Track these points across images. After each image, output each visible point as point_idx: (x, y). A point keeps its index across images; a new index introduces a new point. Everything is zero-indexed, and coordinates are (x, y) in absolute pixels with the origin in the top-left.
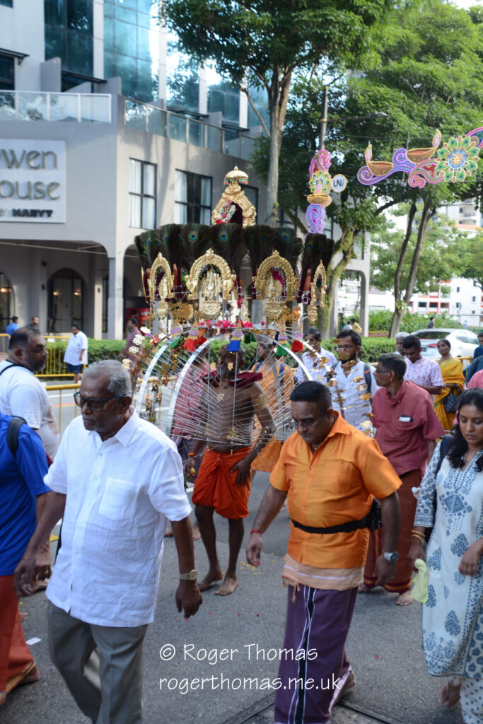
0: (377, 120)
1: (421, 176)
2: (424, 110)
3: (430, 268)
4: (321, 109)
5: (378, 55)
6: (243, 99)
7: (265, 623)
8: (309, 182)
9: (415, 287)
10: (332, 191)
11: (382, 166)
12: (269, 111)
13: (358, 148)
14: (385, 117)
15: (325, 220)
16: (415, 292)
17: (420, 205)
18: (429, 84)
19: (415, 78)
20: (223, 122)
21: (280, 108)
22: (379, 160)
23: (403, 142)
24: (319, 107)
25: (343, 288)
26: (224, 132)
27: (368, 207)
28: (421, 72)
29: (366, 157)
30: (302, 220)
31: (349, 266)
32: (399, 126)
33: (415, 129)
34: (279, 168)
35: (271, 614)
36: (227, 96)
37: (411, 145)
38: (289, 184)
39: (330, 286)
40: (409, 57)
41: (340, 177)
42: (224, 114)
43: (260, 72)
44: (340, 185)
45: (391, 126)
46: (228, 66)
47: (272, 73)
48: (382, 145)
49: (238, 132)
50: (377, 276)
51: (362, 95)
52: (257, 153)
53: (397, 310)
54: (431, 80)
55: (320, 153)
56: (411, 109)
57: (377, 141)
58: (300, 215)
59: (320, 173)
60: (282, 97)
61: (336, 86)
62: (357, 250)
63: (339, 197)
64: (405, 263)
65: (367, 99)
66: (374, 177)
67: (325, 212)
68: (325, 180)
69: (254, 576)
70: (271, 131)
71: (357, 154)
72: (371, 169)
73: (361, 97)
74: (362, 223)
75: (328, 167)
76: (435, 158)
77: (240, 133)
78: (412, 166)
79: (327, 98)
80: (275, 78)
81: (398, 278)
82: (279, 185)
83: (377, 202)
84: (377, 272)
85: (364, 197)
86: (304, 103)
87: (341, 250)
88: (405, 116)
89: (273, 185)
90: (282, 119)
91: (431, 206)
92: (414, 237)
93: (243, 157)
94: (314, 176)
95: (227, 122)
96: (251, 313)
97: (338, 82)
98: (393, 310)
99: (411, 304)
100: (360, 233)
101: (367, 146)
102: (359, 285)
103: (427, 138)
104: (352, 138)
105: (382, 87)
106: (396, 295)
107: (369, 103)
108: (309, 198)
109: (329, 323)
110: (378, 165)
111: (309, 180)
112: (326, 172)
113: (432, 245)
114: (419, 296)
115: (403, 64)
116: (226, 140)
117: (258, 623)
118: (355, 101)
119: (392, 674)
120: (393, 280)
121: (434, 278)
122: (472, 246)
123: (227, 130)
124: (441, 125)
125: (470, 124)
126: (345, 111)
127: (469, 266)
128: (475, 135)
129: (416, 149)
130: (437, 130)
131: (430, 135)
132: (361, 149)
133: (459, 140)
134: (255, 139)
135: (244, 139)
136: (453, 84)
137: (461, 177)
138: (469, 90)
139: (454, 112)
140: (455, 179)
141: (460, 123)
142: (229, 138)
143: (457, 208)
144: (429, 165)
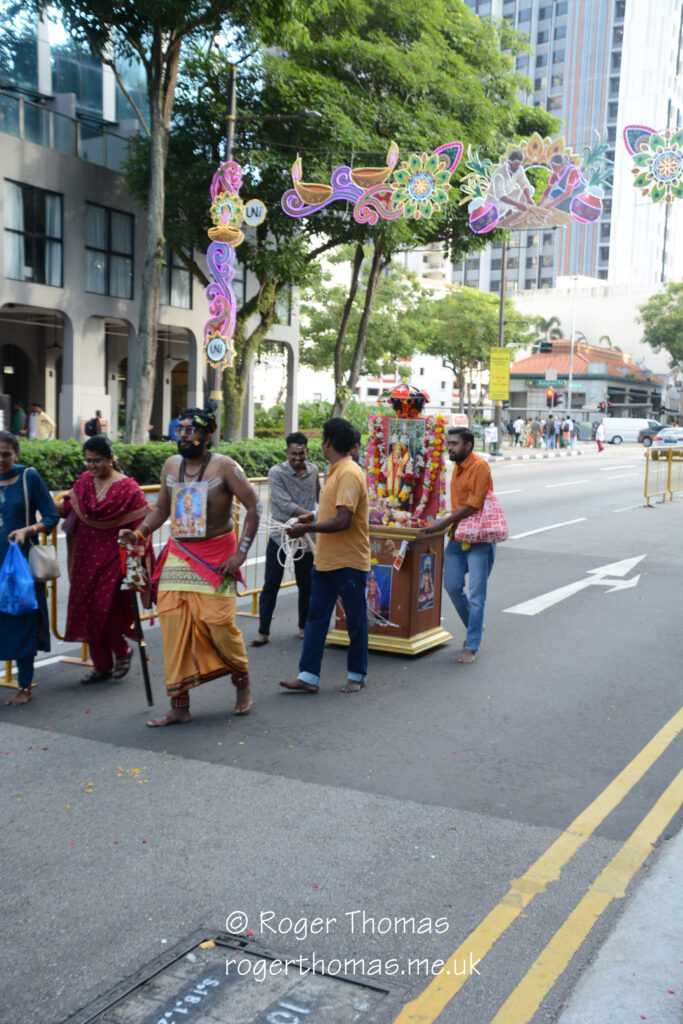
0: (308, 122)
1: (373, 208)
2: (373, 111)
3: (383, 340)
4: (226, 100)
5: (306, 28)
6: (108, 76)
7: (156, 852)
8: (212, 208)
9: (363, 367)
10: (244, 223)
11: (318, 191)
12: (147, 98)
13: (281, 161)
14: (320, 118)
15: (235, 267)
16: (363, 374)
17: (369, 249)
18: (381, 73)
19: (362, 64)
20: (77, 109)
21: (165, 95)
22: (312, 181)
23: (345, 157)
24: (223, 96)
25: (262, 365)
26: (79, 124)
27: (297, 249)
28: (369, 55)
29: (293, 176)
30: (200, 264)
31: (269, 335)
32: (338, 133)
33: (363, 139)
34: (165, 185)
35: (164, 838)
36: (82, 68)
37: (356, 163)
38: (181, 210)
39: (243, 362)
40: (352, 32)
41: (256, 203)
42: (78, 98)
43: (133, 36)
44: (256, 216)
45: (328, 132)
46: (83, 22)
47: (151, 39)
48: (315, 160)
49: (101, 127)
50: (309, 350)
51: (286, 83)
52: (130, 160)
53: (338, 400)
54: (384, 68)
55: (227, 167)
56: (355, 108)
58: (198, 258)
59: (227, 196)
60: (168, 77)
61: (246, 67)
62: (281, 311)
63: (254, 233)
64: (348, 332)
65: (294, 90)
66: (306, 205)
67: (234, 254)
68: (234, 207)
69: (138, 785)
70: (152, 129)
71: (281, 171)
72: (302, 193)
73: (284, 86)
74: (288, 272)
75: (238, 188)
76: (391, 182)
77: (105, 129)
78: (359, 192)
79: (235, 83)
80: (156, 47)
81: (340, 353)
82: (166, 211)
83: (309, 241)
84: (310, 344)
85: (290, 234)
86: (200, 89)
87: (258, 311)
88: (348, 119)
89: (157, 210)
90: (169, 111)
91: (384, 250)
92: (361, 295)
93: (110, 166)
94: (218, 200)
95: (83, 110)
96: (125, 401)
97: (249, 61)
98: (332, 401)
99: (357, 391)
100: (286, 287)
101: (295, 159)
102: (286, 363)
103: (378, 152)
104: (271, 147)
105: (314, 73)
106: (337, 378)
107: (296, 96)
108: (211, 232)
109: (242, 416)
110: (311, 189)
111: (210, 206)
112: (236, 195)
113: (385, 307)
114: (369, 380)
115: (343, 40)
116: (83, 138)
117: (145, 852)
118: (275, 91)
119: (336, 909)
120: (332, 355)
121: (389, 354)
122: (441, 311)
123: (84, 122)
124: (397, 135)
125: (438, 137)
126: (261, 105)
127: (435, 339)
128: (445, 152)
129: (364, 168)
130: (393, 142)
131: (383, 149)
132: (286, 163)
133: (424, 158)
134: (127, 139)
135: (110, 138)
136: (414, 76)
137: (427, 211)
138: (434, 86)
139: (415, 117)
140: (418, 214)
141: (423, 134)
142: (88, 134)
143: (420, 256)
144: (382, 193)
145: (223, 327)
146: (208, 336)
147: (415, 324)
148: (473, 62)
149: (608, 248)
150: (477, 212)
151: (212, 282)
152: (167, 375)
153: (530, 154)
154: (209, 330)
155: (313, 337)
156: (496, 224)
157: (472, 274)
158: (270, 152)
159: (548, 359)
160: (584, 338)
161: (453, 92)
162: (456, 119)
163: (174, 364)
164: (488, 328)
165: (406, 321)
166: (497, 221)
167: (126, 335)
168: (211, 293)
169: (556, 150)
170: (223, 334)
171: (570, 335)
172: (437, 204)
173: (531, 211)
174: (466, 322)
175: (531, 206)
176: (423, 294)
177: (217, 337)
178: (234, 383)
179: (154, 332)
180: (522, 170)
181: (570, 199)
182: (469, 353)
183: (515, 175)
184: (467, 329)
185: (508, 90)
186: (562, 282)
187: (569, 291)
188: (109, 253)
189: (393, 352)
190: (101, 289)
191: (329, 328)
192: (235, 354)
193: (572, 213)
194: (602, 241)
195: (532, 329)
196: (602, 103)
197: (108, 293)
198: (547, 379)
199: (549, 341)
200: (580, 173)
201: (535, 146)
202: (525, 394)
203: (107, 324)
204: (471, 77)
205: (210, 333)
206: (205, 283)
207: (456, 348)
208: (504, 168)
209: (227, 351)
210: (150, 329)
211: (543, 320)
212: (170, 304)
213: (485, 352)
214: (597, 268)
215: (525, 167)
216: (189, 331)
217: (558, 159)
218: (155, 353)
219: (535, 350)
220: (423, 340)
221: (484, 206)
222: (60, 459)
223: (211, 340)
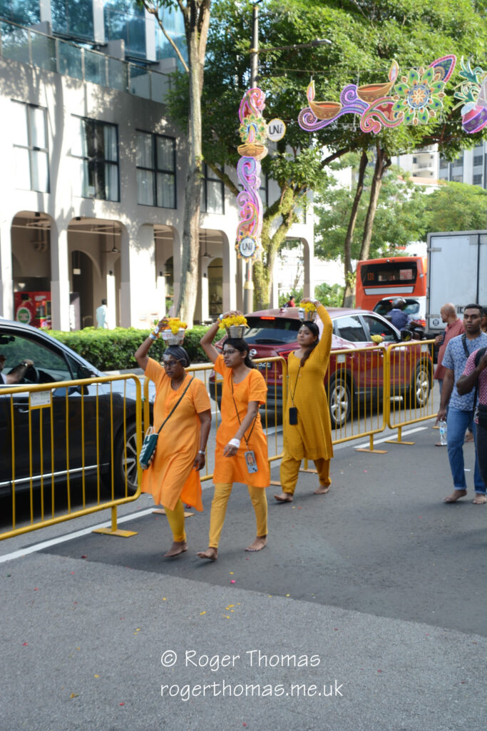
0: (320, 49)
1: (375, 118)
2: (375, 36)
4: (249, 36)
8: (240, 129)
10: (267, 139)
11: (329, 107)
12: (185, 39)
13: (297, 85)
14: (330, 45)
15: (260, 177)
17: (372, 154)
20: (126, 53)
21: (199, 35)
22: (323, 100)
23: (352, 77)
27: (312, 159)
29: (307, 97)
30: (231, 178)
31: (290, 233)
32: (345, 57)
33: (367, 61)
34: (202, 111)
37: (361, 81)
38: (214, 132)
39: (269, 257)
41: (278, 122)
42: (127, 43)
44: (278, 132)
45: (336, 57)
48: (327, 82)
49: (145, 66)
50: (320, 243)
51: (300, 17)
52: (171, 93)
53: (348, 284)
55: (252, 93)
56: (360, 35)
57: (320, 77)
58: (229, 170)
59: (253, 117)
60: (201, 20)
63: (275, 146)
64: (356, 227)
65: (306, 23)
66: (319, 121)
67: (260, 166)
68: (259, 126)
70: (189, 64)
72: (315, 110)
73: (298, 20)
74: (304, 178)
75: (262, 110)
76: (392, 95)
77: (148, 67)
78: (364, 106)
79: (256, 21)
81: (350, 245)
82: (203, 133)
83: (321, 152)
85: (306, 146)
86: (227, 28)
87: (280, 213)
88: (353, 44)
89: (196, 133)
90: (203, 48)
91: (386, 154)
93: (156, 98)
94: (245, 121)
95: (131, 53)
98: (343, 285)
100: (302, 192)
101: (309, 82)
102: (302, 255)
104: (288, 73)
106: (347, 266)
107: (309, 28)
108: (240, 149)
109: (269, 302)
110: (323, 106)
111: (238, 127)
112: (260, 116)
116: (133, 76)
118: (291, 25)
121: (388, 244)
122: (434, 202)
124: (395, 55)
125: (433, 53)
128: (437, 66)
129: (367, 85)
130: (394, 60)
131: (385, 69)
132: (301, 86)
133: (420, 72)
134: (169, 75)
135: (153, 74)
137: (424, 118)
139: (412, 37)
140: (416, 121)
141: (420, 52)
142: (136, 73)
143: (411, 158)
144: (384, 105)
145: (252, 228)
146: (240, 236)
147: (411, 217)
150: (469, 115)
151: (242, 191)
152: (205, 270)
154: (240, 231)
155: (323, 233)
156: (486, 124)
157: (457, 171)
158: (288, 78)
162: (448, 35)
163: (208, 261)
164: (475, 216)
165: (403, 215)
167: (172, 239)
168: (241, 200)
170: (253, 234)
172: (433, 111)
174: (455, 212)
176: (416, 190)
177: (247, 237)
178: (262, 274)
179: (196, 235)
184: (456, 218)
188: (156, 170)
189: (392, 241)
190: (150, 201)
191: (335, 224)
192: (263, 250)
197: (156, 204)
203: (155, 230)
205: (242, 234)
206: (236, 193)
209: (256, 248)
210: (192, 233)
212: (206, 210)
216: (222, 233)
218: (197, 252)
220: (417, 231)
221: (475, 109)
222: (124, 344)
223: (242, 240)
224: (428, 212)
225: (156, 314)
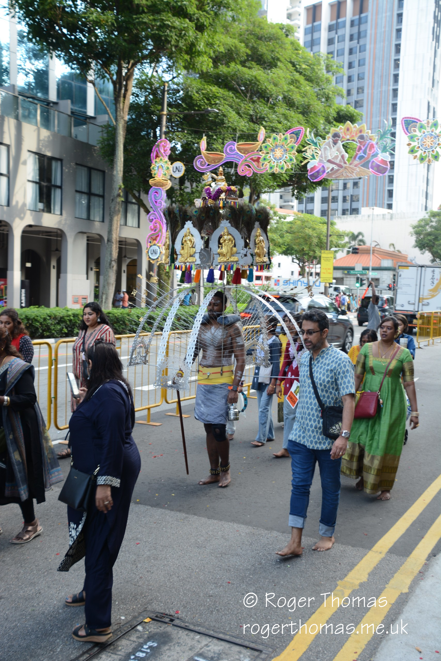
0: (210, 115)
1: (249, 167)
2: (249, 109)
4: (161, 102)
5: (210, 60)
6: (91, 91)
8: (151, 167)
10: (171, 176)
11: (216, 156)
12: (114, 102)
13: (194, 138)
14: (217, 113)
15: (165, 202)
17: (247, 191)
18: (254, 86)
19: (242, 81)
20: (72, 109)
21: (124, 100)
22: (213, 151)
23: (233, 136)
24: (159, 100)
26: (73, 119)
28: (247, 76)
29: (201, 148)
30: (145, 202)
32: (229, 121)
33: (243, 125)
34: (124, 153)
36: (75, 85)
37: (239, 139)
38: (133, 168)
40: (236, 63)
41: (179, 164)
42: (72, 103)
43: (106, 65)
44: (179, 171)
45: (222, 121)
46: (76, 59)
47: (116, 68)
48: (215, 137)
49: (86, 120)
51: (197, 92)
52: (103, 139)
54: (255, 84)
55: (161, 142)
56: (239, 107)
57: (210, 133)
58: (143, 196)
59: (161, 160)
60: (126, 90)
61: (174, 83)
63: (177, 182)
65: (202, 96)
66: (208, 165)
67: (165, 194)
68: (165, 166)
70: (116, 120)
71: (194, 144)
72: (206, 158)
73: (196, 94)
75: (168, 155)
76: (260, 151)
77: (88, 120)
78: (241, 157)
79: (166, 93)
80: (119, 72)
82: (124, 169)
85: (199, 182)
86: (146, 96)
88: (234, 113)
89: (119, 168)
90: (126, 109)
91: (256, 192)
93: (91, 142)
94: (156, 162)
95: (76, 110)
96: (99, 284)
97: (175, 80)
101: (202, 138)
103: (252, 132)
104: (188, 130)
105: (214, 87)
107: (203, 100)
108: (151, 181)
110: (212, 155)
111: (151, 166)
112: (166, 159)
115: (231, 68)
116: (75, 126)
118: (191, 97)
122: (291, 228)
123: (76, 116)
124: (264, 123)
125: (289, 124)
126: (182, 106)
127: (288, 245)
128: (293, 133)
129: (244, 143)
130: (262, 127)
131: (256, 131)
132: (196, 139)
133: (280, 137)
134: (101, 126)
135: (91, 126)
136: (274, 88)
137: (282, 168)
138: (286, 94)
139: (275, 112)
140: (277, 170)
141: (280, 123)
142: (78, 124)
143: (278, 195)
144: (255, 157)
145: (158, 238)
146: (149, 244)
148: (309, 79)
149: (392, 190)
150: (313, 169)
151: (152, 212)
152: (124, 268)
153: (345, 134)
154: (149, 240)
156: (324, 176)
157: (309, 206)
158: (187, 133)
159: (356, 257)
160: (378, 245)
161: (297, 98)
162: (300, 113)
163: (128, 261)
164: (319, 238)
166: (325, 174)
167: (99, 243)
168: (151, 218)
169: (361, 131)
170: (158, 243)
171: (369, 243)
172: (288, 164)
173: (345, 168)
174: (306, 235)
175: (345, 165)
176: (280, 218)
177: (155, 245)
179: (116, 241)
180: (340, 144)
181: (369, 161)
182: (308, 254)
183: (336, 146)
184: (307, 239)
185: (330, 96)
186: (364, 211)
187: (369, 216)
188: (90, 194)
190: (84, 216)
193: (371, 170)
194: (389, 186)
195: (346, 239)
196: (388, 104)
197: (88, 218)
198: (356, 270)
199: (357, 246)
200: (375, 146)
201: (348, 130)
202: (342, 279)
203: (88, 237)
204: (308, 88)
205: (150, 242)
206: (148, 212)
207: (300, 251)
208: (329, 142)
210: (114, 240)
211: (353, 234)
212: (126, 224)
213: (318, 253)
214: (386, 202)
215: (342, 142)
216: (137, 241)
217: (362, 137)
218: (117, 255)
219: (348, 252)
220: (280, 246)
221: (317, 165)
222: (59, 319)
223: (151, 246)
224: (288, 234)
225: (85, 298)
